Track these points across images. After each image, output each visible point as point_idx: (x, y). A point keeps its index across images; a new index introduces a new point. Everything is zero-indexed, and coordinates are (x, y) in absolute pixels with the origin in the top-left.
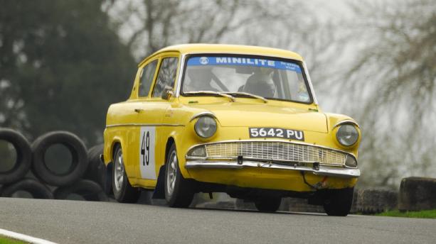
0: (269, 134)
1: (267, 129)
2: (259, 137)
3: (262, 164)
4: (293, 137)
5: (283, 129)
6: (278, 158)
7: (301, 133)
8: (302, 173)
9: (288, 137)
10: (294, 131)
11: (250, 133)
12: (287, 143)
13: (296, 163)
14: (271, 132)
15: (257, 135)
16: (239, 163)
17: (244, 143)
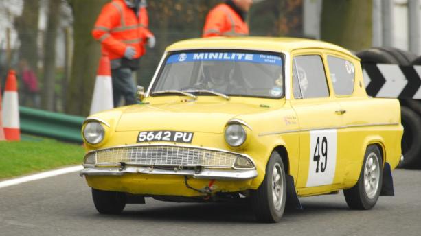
0: (156, 137)
1: (155, 133)
2: (146, 141)
3: (141, 170)
4: (180, 140)
5: (171, 132)
6: (161, 163)
7: (190, 135)
8: (186, 177)
9: (175, 139)
10: (183, 133)
11: (139, 137)
12: (171, 147)
13: (177, 167)
14: (159, 136)
15: (144, 139)
16: (120, 170)
17: (130, 148)
